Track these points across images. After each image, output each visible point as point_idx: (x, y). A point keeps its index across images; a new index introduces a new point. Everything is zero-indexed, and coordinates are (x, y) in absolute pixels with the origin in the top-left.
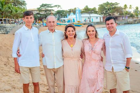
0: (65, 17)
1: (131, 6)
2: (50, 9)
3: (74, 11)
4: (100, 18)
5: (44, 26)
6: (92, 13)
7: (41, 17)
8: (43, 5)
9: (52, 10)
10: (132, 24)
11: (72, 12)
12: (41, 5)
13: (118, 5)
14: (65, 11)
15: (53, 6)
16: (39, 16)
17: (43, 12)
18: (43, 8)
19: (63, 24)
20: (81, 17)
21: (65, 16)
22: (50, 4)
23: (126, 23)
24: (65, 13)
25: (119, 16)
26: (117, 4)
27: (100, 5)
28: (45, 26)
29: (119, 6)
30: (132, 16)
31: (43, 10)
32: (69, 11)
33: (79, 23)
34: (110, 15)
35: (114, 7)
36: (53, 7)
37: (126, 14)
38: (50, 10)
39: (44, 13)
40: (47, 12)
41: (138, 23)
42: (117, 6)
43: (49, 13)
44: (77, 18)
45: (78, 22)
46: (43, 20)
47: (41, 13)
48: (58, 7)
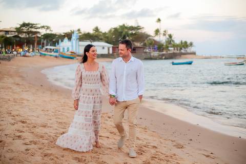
0: (57, 44)
2: (33, 30)
3: (69, 36)
4: (109, 48)
7: (20, 41)
8: (24, 25)
9: (39, 32)
10: (156, 59)
11: (66, 38)
13: (142, 30)
14: (57, 35)
16: (18, 39)
17: (24, 34)
18: (25, 29)
19: (49, 55)
20: (79, 45)
21: (54, 43)
23: (147, 57)
26: (140, 29)
29: (143, 32)
30: (159, 47)
31: (24, 31)
32: (63, 34)
35: (134, 32)
36: (38, 28)
37: (151, 44)
39: (26, 35)
40: (30, 35)
42: (140, 31)
43: (33, 36)
44: (72, 46)
45: (71, 52)
46: (23, 46)
47: (20, 36)
48: (47, 28)
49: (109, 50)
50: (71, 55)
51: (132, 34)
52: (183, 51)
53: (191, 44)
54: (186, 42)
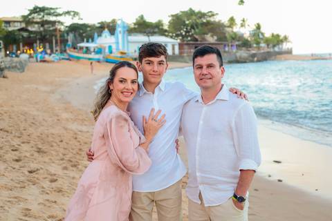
0: (90, 40)
1: (244, 21)
2: (52, 18)
3: (111, 28)
4: (173, 46)
5: (39, 59)
6: (153, 33)
7: (29, 37)
8: (36, 10)
9: (59, 22)
10: (245, 62)
11: (106, 30)
12: (32, 8)
13: (215, 17)
14: (89, 26)
15: (61, 13)
16: (25, 34)
17: (36, 26)
18: (37, 17)
19: (86, 58)
21: (90, 38)
22: (53, 7)
23: (231, 60)
24: (90, 30)
25: (216, 42)
26: (213, 15)
27: (172, 16)
28: (41, 61)
29: (217, 20)
30: (245, 44)
31: (35, 20)
32: (99, 25)
33: (124, 56)
34: (196, 40)
35: (205, 21)
36: (60, 15)
37: (233, 39)
38: (53, 23)
39: (39, 28)
40: (46, 26)
41: (259, 61)
42: (212, 19)
43: (51, 29)
44: (117, 43)
45: (122, 53)
46: (35, 45)
47: (30, 28)
48: (74, 15)
49: (173, 49)
50: (121, 57)
51: (203, 24)
52: (276, 49)
53: (286, 38)
54: (278, 36)
